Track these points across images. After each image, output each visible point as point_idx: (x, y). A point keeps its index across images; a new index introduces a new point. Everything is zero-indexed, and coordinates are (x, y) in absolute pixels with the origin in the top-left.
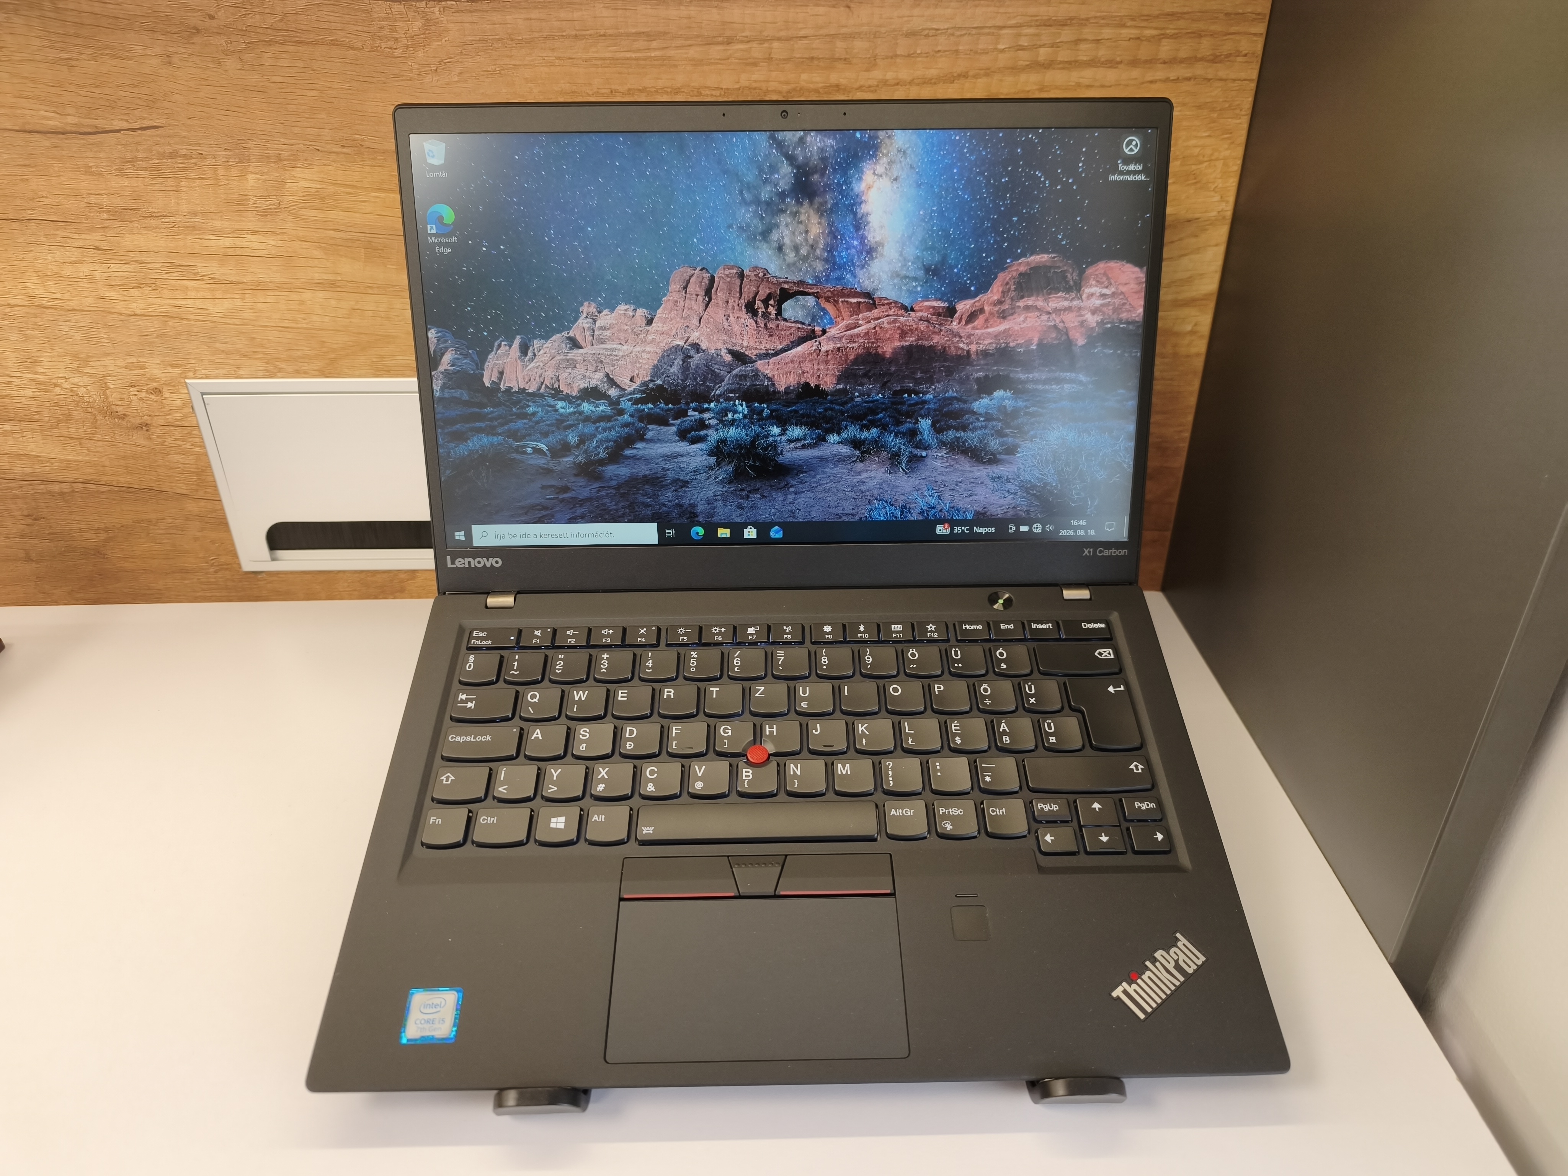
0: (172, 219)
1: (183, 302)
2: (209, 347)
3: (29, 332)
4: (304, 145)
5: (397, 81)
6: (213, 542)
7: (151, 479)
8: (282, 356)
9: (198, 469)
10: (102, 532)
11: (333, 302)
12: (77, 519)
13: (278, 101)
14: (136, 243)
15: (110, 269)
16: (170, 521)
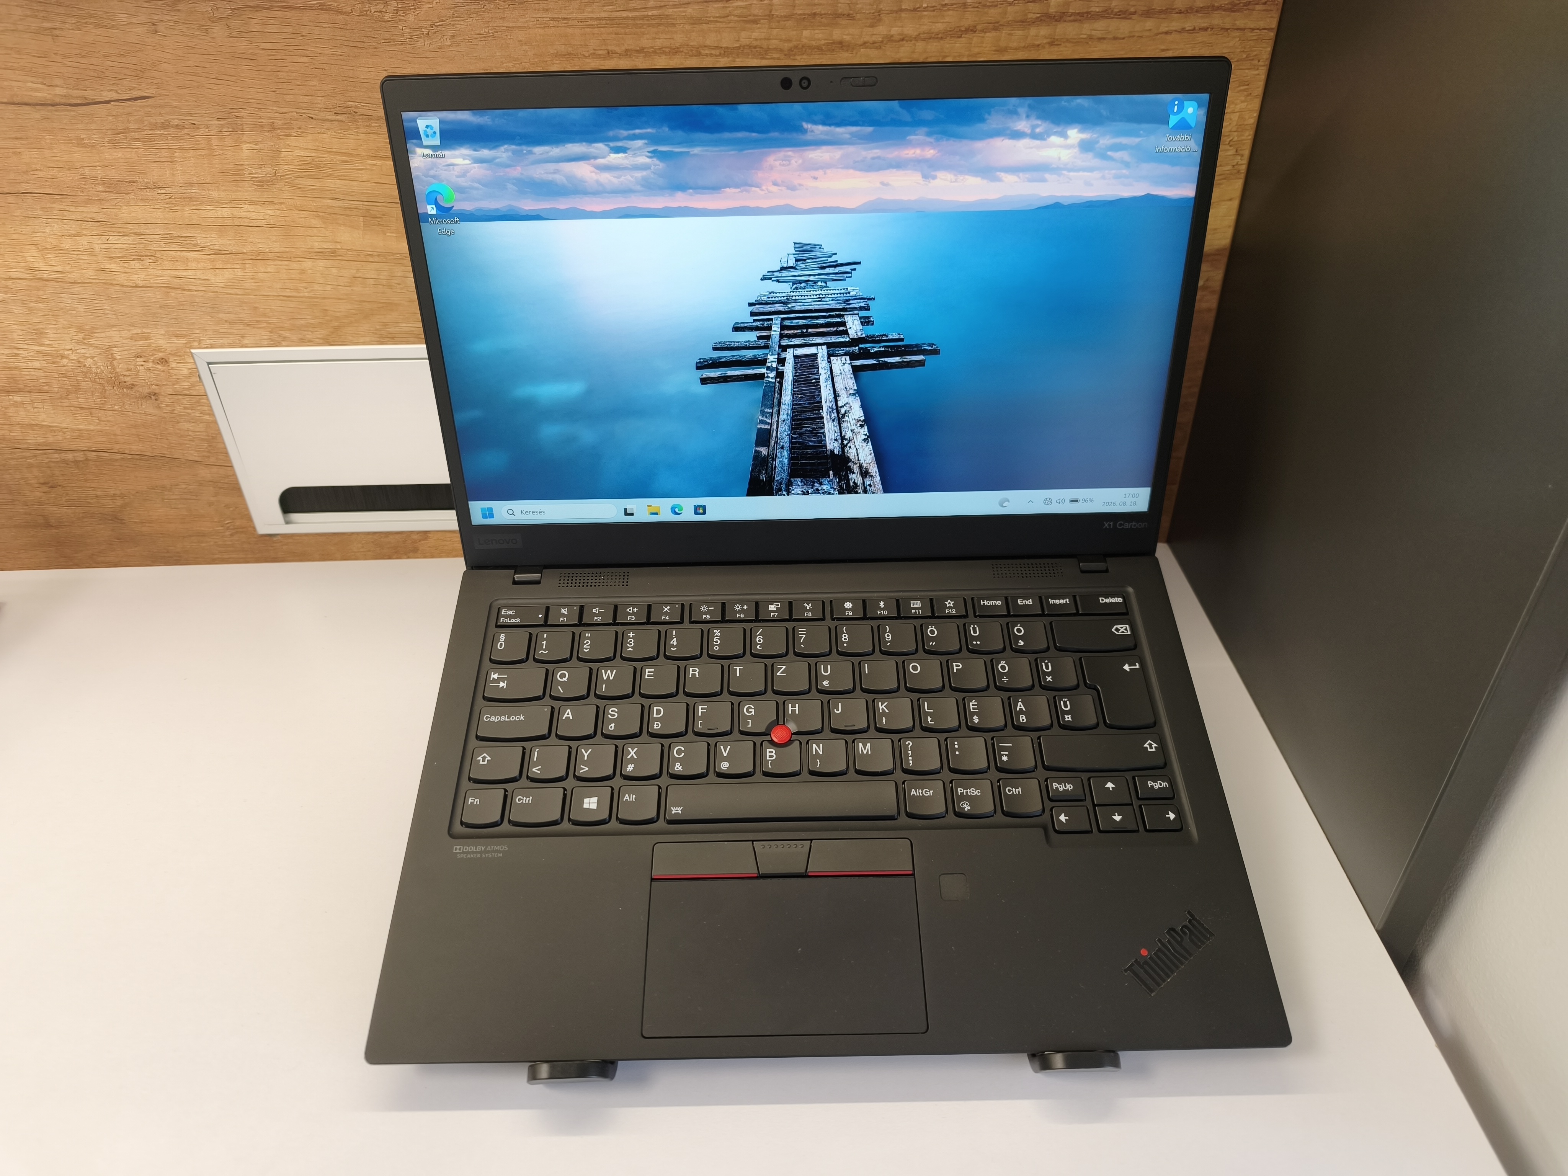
0: (168, 190)
1: (185, 273)
2: (212, 317)
3: (32, 305)
4: (297, 113)
5: (388, 45)
6: (227, 506)
7: (163, 447)
8: (286, 325)
9: (209, 436)
10: (118, 498)
11: (334, 271)
12: (92, 486)
13: (269, 69)
14: (133, 215)
15: (109, 242)
16: (184, 486)
